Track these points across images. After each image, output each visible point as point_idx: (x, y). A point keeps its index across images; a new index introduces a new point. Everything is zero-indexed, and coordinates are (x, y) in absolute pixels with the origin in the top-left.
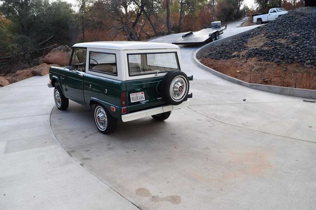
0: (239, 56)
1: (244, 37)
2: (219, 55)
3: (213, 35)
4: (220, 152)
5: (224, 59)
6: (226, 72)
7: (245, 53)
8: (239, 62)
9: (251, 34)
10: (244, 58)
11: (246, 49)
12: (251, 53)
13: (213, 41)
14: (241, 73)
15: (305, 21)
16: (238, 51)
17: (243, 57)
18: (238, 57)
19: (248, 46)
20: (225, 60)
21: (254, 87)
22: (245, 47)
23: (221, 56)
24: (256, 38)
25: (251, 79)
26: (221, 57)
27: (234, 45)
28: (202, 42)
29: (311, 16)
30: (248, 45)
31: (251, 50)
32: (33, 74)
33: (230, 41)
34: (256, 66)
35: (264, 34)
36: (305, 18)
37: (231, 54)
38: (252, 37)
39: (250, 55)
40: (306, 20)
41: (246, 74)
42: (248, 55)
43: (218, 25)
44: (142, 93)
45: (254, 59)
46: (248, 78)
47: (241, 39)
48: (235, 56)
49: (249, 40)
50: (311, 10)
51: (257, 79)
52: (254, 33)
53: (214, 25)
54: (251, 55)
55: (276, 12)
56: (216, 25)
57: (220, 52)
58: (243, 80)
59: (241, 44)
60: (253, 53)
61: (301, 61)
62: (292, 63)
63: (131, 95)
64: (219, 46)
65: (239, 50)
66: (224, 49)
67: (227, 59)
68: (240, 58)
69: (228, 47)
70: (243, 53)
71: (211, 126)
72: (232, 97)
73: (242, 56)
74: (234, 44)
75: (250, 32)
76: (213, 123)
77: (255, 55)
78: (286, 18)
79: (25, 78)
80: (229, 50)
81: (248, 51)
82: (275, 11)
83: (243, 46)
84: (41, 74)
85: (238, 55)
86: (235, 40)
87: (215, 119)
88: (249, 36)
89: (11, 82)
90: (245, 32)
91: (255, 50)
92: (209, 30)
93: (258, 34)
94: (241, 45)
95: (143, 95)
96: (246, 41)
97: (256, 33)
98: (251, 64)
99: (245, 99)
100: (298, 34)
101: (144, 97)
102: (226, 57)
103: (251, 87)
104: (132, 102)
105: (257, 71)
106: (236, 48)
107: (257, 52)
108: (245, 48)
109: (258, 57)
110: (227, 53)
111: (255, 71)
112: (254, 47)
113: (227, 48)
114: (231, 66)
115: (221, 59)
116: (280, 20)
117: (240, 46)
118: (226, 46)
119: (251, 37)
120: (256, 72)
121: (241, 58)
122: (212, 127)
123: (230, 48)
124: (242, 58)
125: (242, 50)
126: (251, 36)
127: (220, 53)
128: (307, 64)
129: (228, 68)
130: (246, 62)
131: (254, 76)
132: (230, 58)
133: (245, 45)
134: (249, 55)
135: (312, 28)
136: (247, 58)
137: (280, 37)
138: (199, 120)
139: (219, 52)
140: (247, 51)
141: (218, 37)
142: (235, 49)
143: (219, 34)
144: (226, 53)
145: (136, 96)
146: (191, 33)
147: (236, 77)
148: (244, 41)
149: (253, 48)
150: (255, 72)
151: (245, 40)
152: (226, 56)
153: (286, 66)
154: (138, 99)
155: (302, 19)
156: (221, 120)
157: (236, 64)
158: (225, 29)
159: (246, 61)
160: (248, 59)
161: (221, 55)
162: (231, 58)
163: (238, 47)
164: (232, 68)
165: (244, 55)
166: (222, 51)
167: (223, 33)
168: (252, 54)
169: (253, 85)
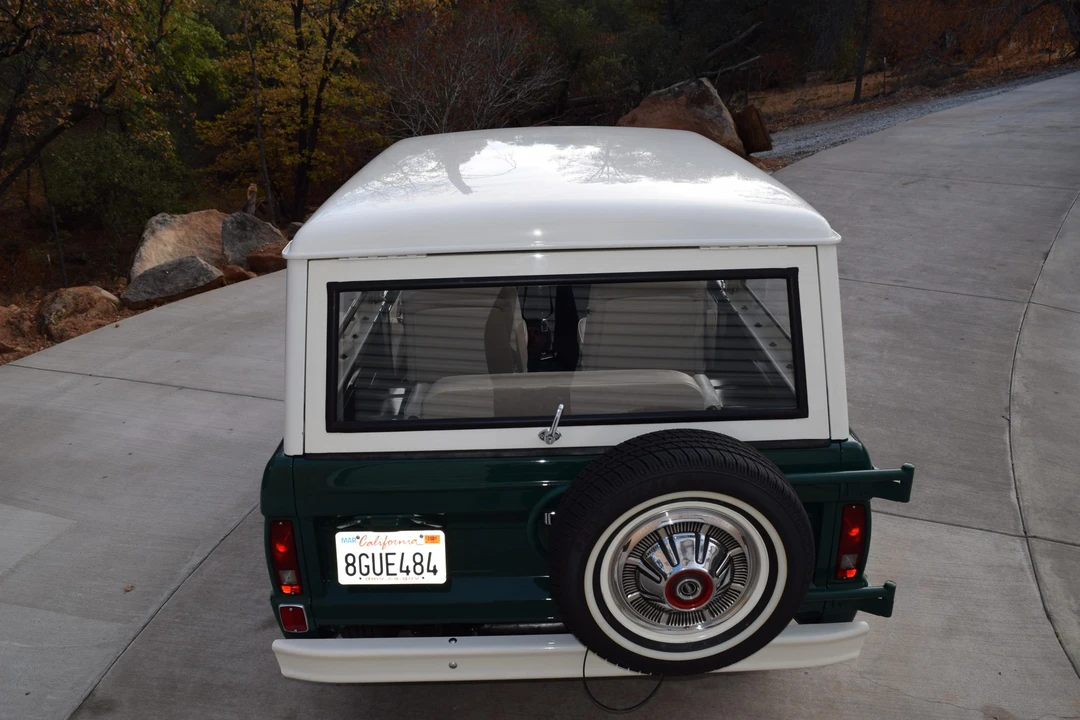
44: (433, 539)
63: (344, 540)
95: (439, 549)
101: (440, 559)
104: (344, 579)
145: (377, 550)
154: (392, 569)
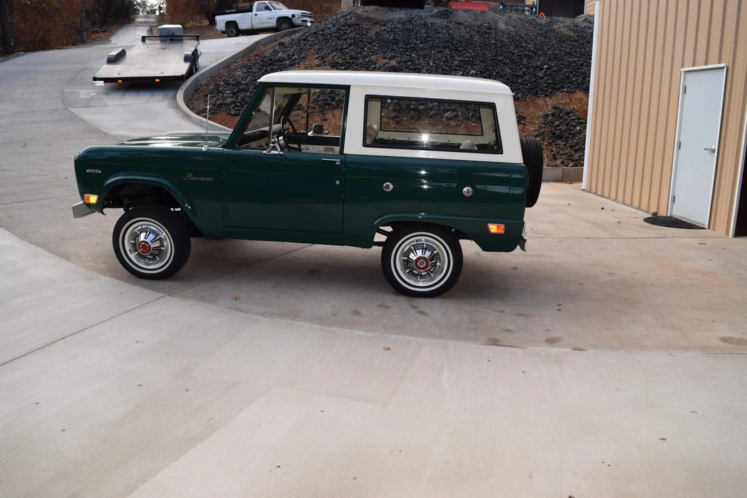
3: (193, 58)
15: (387, 36)
28: (182, 75)
29: (393, 26)
35: (318, 58)
36: (385, 30)
40: (388, 32)
42: (322, 106)
43: (176, 34)
50: (384, 12)
53: (167, 34)
55: (271, 10)
56: (171, 33)
61: (436, 114)
62: (419, 117)
78: (344, 26)
82: (267, 8)
92: (162, 46)
100: (391, 62)
116: (334, 30)
128: (448, 119)
134: (325, 104)
135: (409, 50)
137: (361, 67)
141: (197, 64)
146: (123, 53)
153: (412, 124)
155: (379, 30)
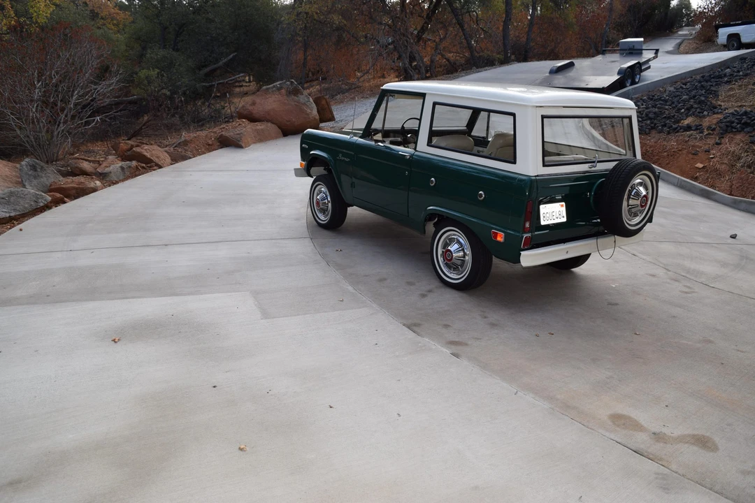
0: (699, 129)
1: (707, 82)
2: (649, 122)
3: (629, 72)
4: (742, 352)
5: (660, 132)
6: (669, 166)
7: (715, 121)
8: (701, 142)
9: (725, 75)
10: (712, 134)
11: (716, 110)
12: (733, 122)
13: (626, 87)
14: (707, 171)
16: (697, 116)
17: (712, 130)
18: (696, 129)
19: (720, 106)
20: (663, 136)
21: (743, 205)
22: (715, 108)
23: (653, 125)
24: (739, 86)
25: (733, 187)
26: (653, 128)
27: (684, 101)
28: (603, 88)
30: (719, 103)
31: (731, 115)
32: (220, 142)
33: (672, 89)
34: (746, 154)
37: (678, 122)
38: (730, 82)
39: (728, 128)
41: (720, 174)
42: (725, 128)
43: (635, 48)
44: (562, 206)
45: (739, 137)
46: (725, 185)
47: (702, 86)
48: (689, 128)
49: (723, 90)
51: (748, 188)
52: (736, 74)
53: (626, 47)
54: (733, 127)
56: (631, 46)
57: (651, 115)
58: (712, 186)
59: (703, 99)
60: (738, 124)
63: (543, 208)
64: (644, 101)
65: (699, 113)
66: (658, 108)
67: (669, 133)
68: (702, 132)
69: (668, 104)
70: (710, 120)
71: (686, 293)
72: (701, 228)
73: (709, 128)
74: (684, 97)
75: (722, 70)
76: (688, 285)
77: (743, 129)
79: (203, 150)
80: (673, 113)
81: (724, 118)
83: (709, 103)
84: (241, 143)
85: (697, 126)
86: (684, 86)
87: (688, 276)
88: (721, 80)
89: (176, 159)
90: (704, 68)
91: (742, 115)
92: (613, 60)
93: (746, 75)
94: (703, 102)
95: (564, 209)
96: (715, 91)
97: (739, 72)
98: (732, 149)
99: (736, 235)
101: (564, 213)
102: (666, 129)
103: (734, 205)
104: (543, 223)
105: (749, 167)
106: (692, 107)
107: (749, 121)
108: (713, 109)
109: (749, 132)
110: (669, 118)
111: (742, 166)
112: (737, 107)
113: (667, 107)
114: (680, 151)
115: (654, 132)
117: (700, 102)
118: (662, 100)
119: (727, 82)
120: (746, 171)
121: (706, 132)
122: (690, 295)
123: (674, 108)
124: (707, 134)
125: (705, 113)
126: (726, 79)
127: (650, 119)
129: (673, 155)
130: (720, 144)
131: (741, 179)
132: (676, 130)
133: (714, 102)
134: (727, 126)
136: (722, 134)
138: (654, 276)
139: (647, 115)
140: (720, 116)
141: (638, 76)
142: (688, 109)
143: (642, 71)
144: (665, 117)
145: (550, 211)
146: (571, 65)
147: (696, 179)
148: (709, 92)
149: (735, 111)
150: (742, 169)
151: (713, 88)
152: (665, 125)
154: (554, 217)
156: (703, 280)
157: (693, 146)
158: (654, 58)
159: (719, 142)
160: (723, 138)
161: (652, 123)
162: (678, 132)
163: (696, 106)
164: (684, 156)
165: (714, 126)
166: (655, 113)
167: (649, 67)
168: (735, 124)
169: (741, 201)
